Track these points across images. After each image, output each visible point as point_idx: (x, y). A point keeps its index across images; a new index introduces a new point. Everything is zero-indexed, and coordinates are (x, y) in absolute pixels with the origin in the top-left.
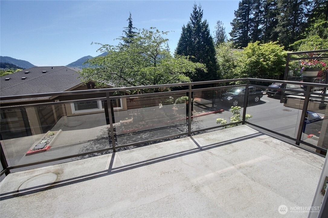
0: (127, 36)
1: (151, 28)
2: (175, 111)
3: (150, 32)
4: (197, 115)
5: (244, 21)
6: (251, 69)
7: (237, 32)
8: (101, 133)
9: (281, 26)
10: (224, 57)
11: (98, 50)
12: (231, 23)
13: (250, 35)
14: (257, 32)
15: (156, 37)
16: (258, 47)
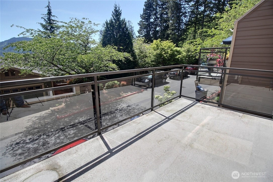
0: (46, 23)
1: (84, 18)
2: (106, 94)
3: (82, 22)
4: (125, 96)
5: (147, 23)
6: (157, 59)
7: (143, 31)
8: (30, 123)
9: (171, 30)
10: (139, 49)
11: (20, 34)
12: (138, 23)
13: (151, 34)
14: (156, 32)
15: (87, 28)
16: (160, 43)
